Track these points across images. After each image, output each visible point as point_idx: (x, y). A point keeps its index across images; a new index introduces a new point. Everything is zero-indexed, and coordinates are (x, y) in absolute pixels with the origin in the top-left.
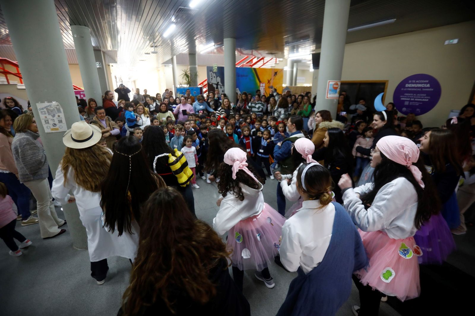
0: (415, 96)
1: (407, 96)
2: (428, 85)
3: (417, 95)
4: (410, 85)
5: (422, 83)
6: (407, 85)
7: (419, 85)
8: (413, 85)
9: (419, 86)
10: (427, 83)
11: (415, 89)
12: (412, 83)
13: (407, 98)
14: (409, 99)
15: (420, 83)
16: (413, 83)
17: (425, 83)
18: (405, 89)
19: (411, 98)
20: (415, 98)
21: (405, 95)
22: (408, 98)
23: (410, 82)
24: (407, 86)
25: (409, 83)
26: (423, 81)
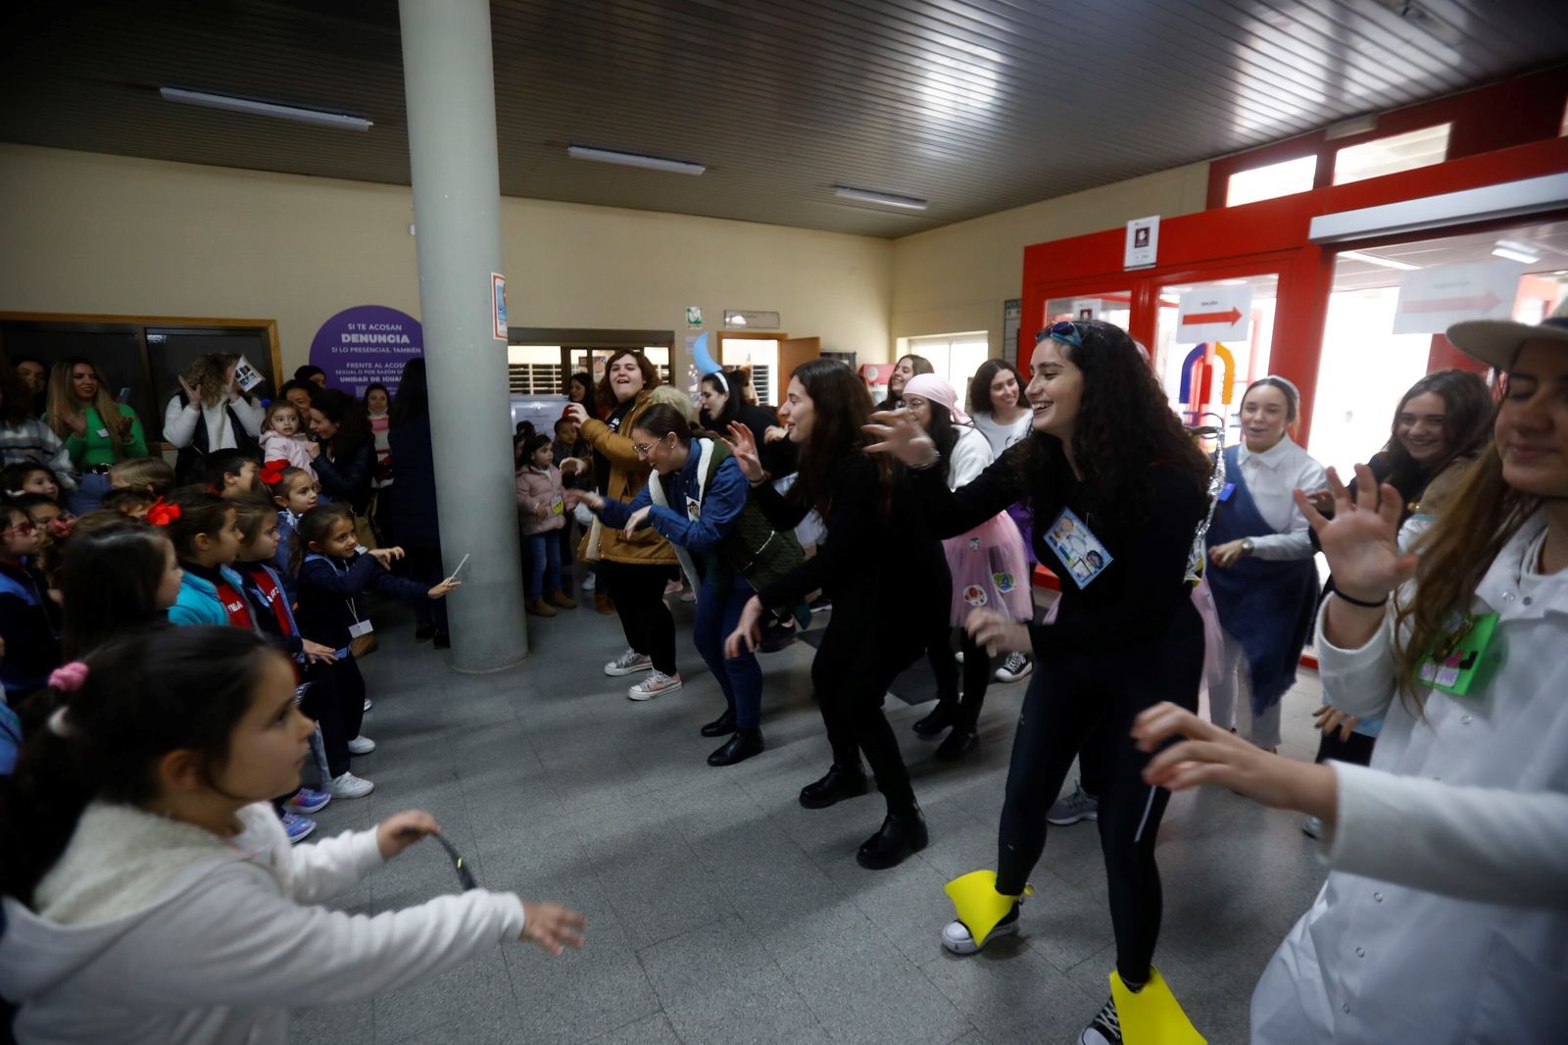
0: (380, 369)
1: (357, 370)
2: (405, 339)
3: (383, 365)
4: (354, 338)
5: (387, 333)
6: (345, 338)
7: (382, 339)
8: (364, 338)
9: (380, 341)
10: (401, 334)
11: (374, 350)
12: (357, 331)
13: (358, 376)
14: (365, 379)
15: (382, 333)
16: (363, 333)
17: (394, 333)
18: (345, 350)
19: (369, 376)
20: (381, 376)
21: (350, 369)
22: (362, 376)
23: (351, 327)
24: (349, 340)
25: (350, 333)
26: (387, 327)
